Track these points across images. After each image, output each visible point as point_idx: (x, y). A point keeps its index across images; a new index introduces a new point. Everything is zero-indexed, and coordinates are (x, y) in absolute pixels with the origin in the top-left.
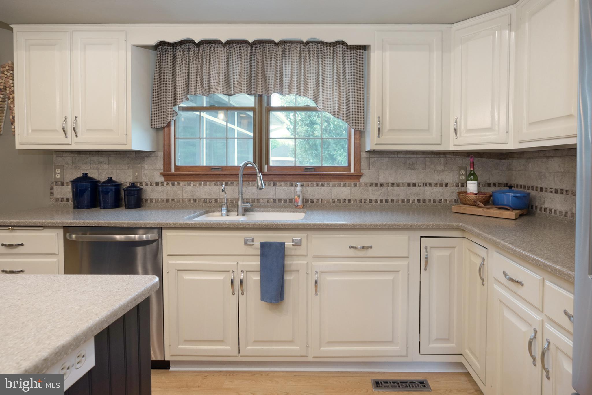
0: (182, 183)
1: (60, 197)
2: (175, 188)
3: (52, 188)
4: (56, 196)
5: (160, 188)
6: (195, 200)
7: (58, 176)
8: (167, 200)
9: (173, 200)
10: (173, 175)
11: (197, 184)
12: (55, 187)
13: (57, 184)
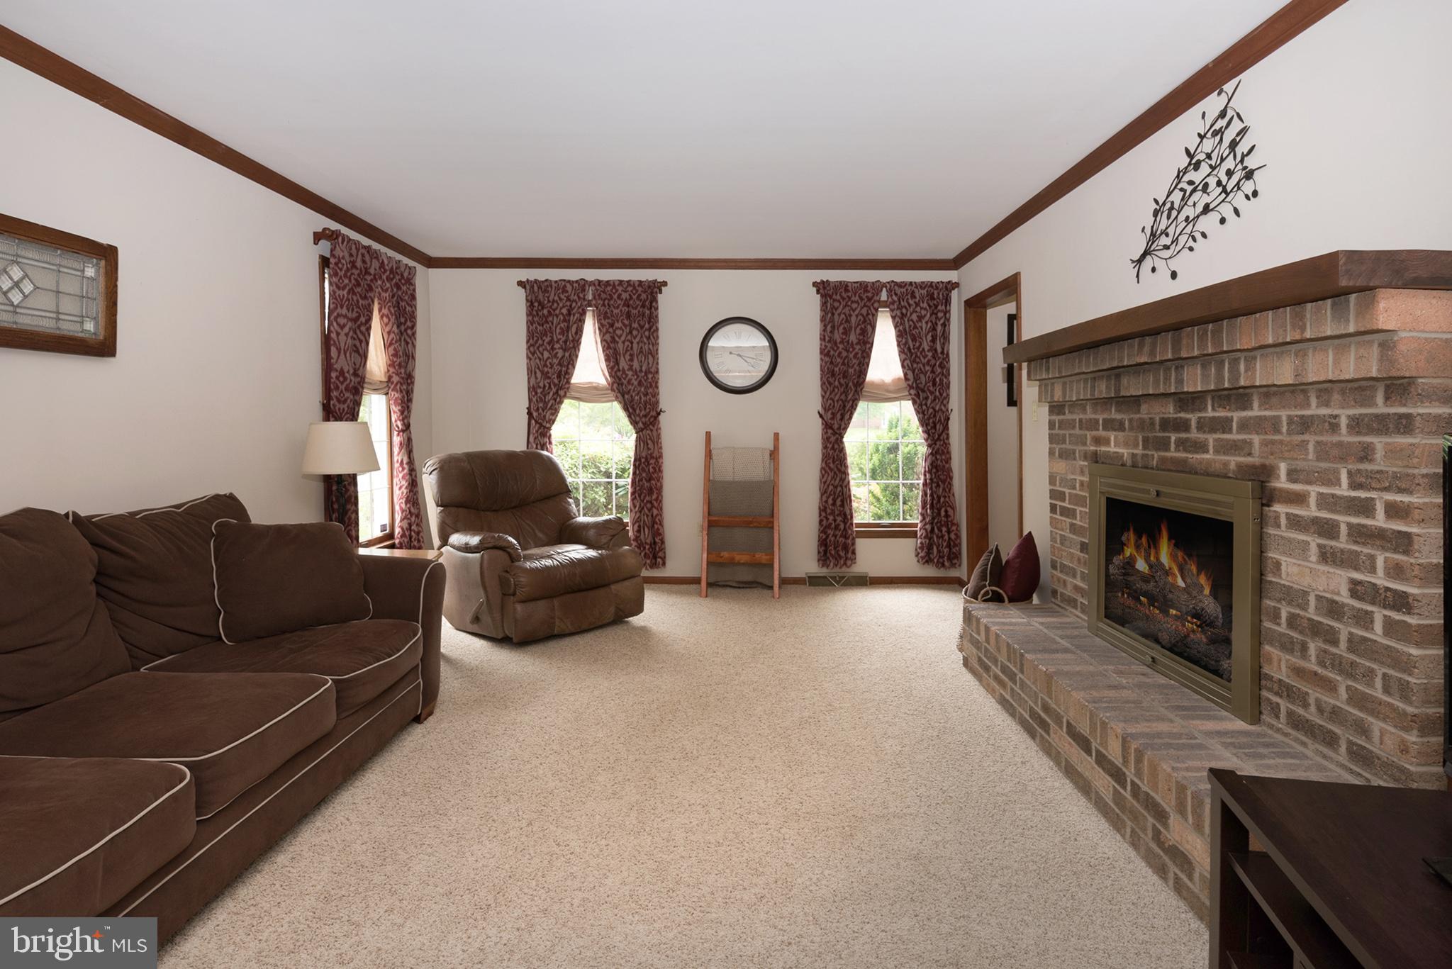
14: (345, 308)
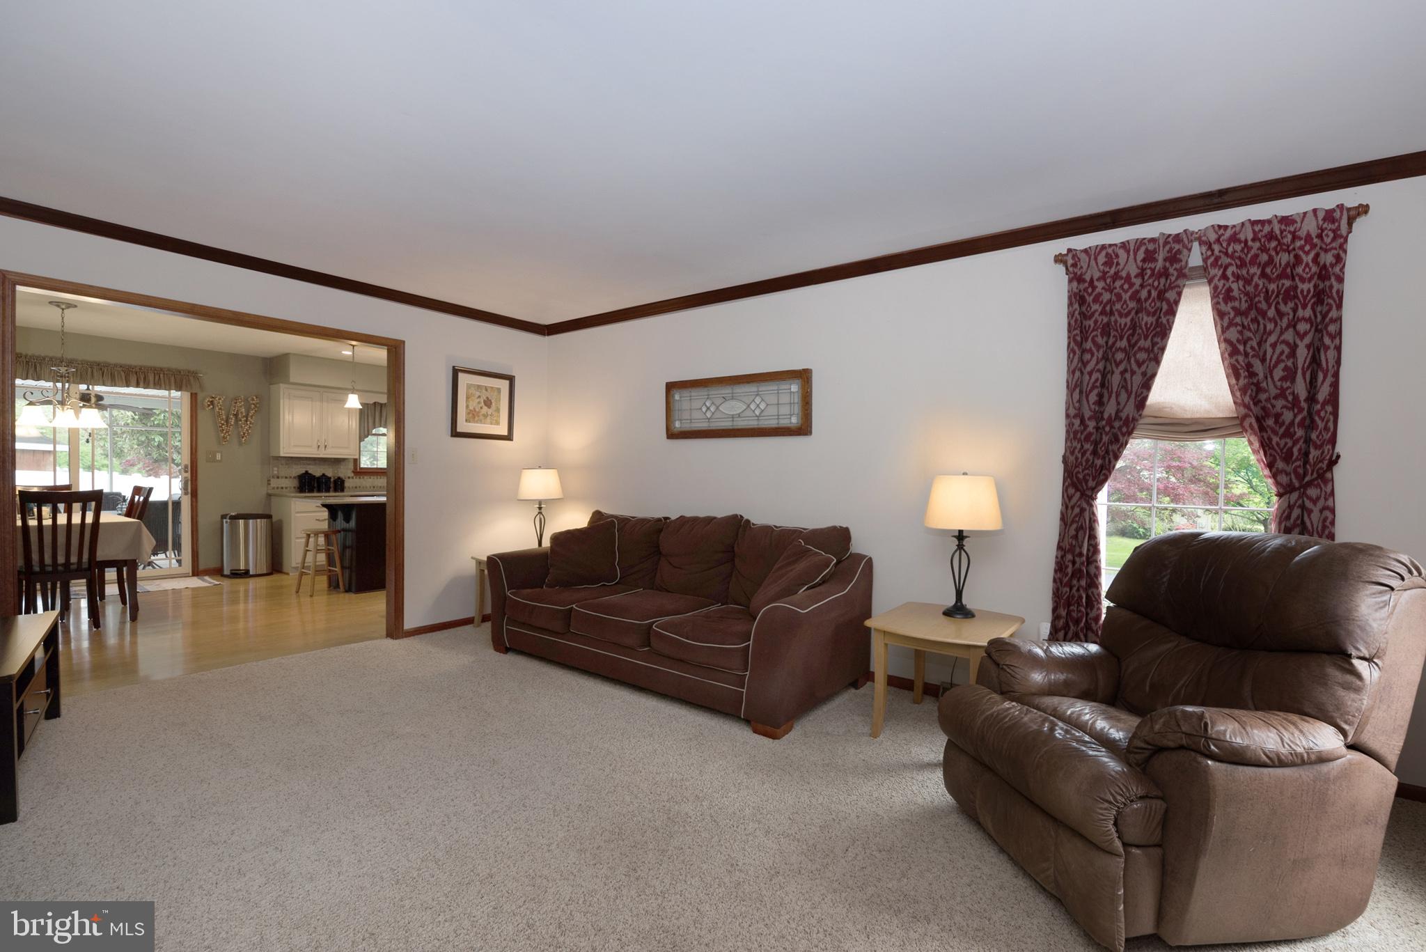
0: (365, 477)
1: (275, 486)
2: (362, 480)
3: (269, 480)
4: (272, 485)
5: (351, 480)
6: (374, 487)
7: (276, 472)
8: (356, 487)
9: (360, 487)
10: (359, 472)
11: (375, 477)
12: (272, 480)
13: (273, 477)
14: (1125, 339)
